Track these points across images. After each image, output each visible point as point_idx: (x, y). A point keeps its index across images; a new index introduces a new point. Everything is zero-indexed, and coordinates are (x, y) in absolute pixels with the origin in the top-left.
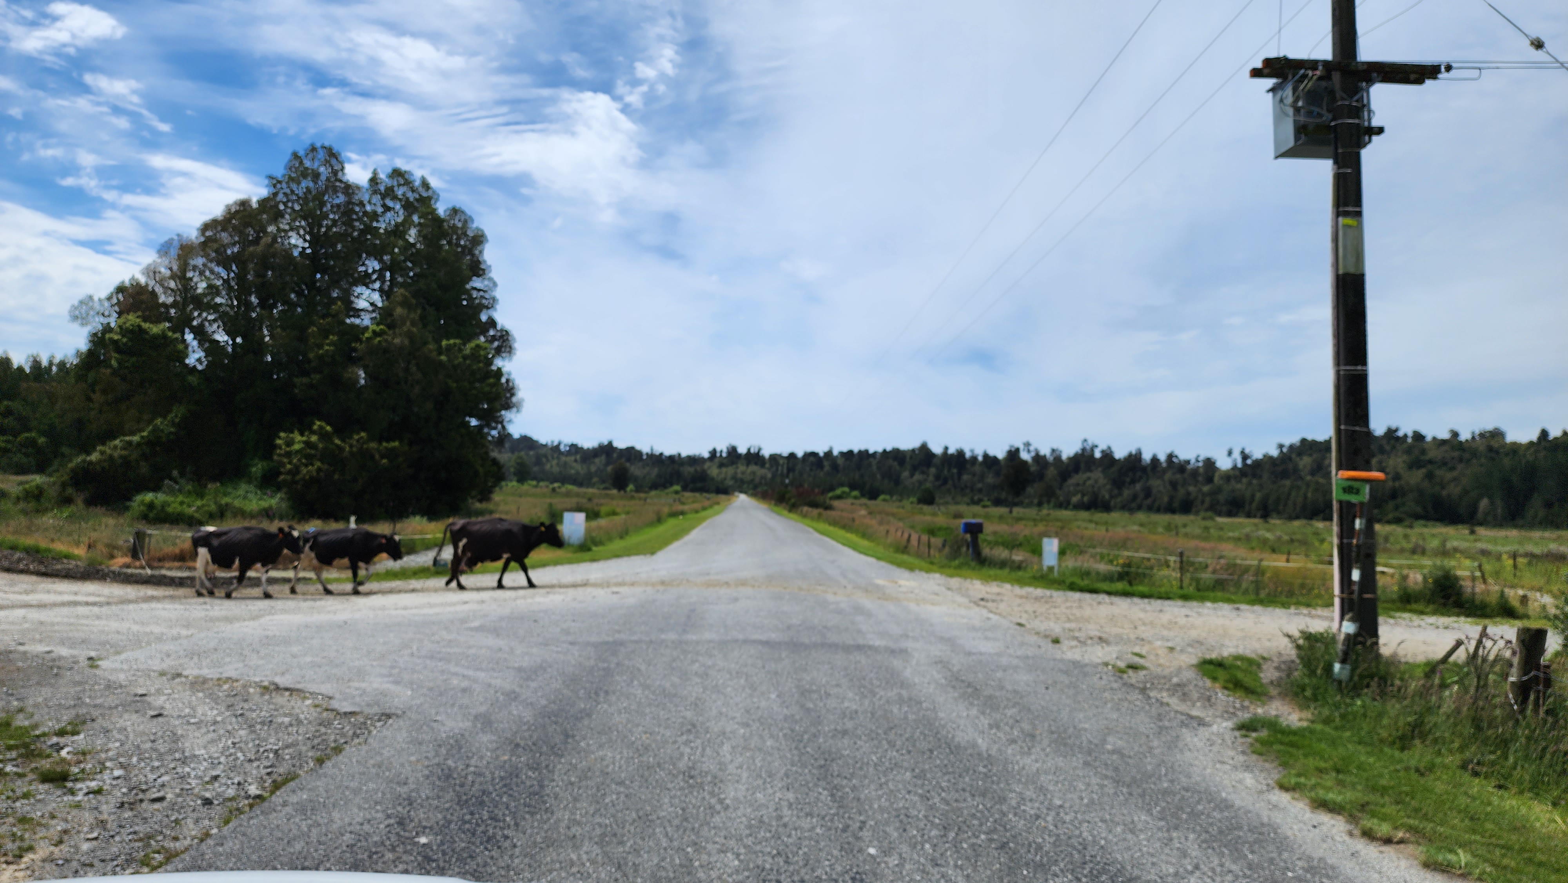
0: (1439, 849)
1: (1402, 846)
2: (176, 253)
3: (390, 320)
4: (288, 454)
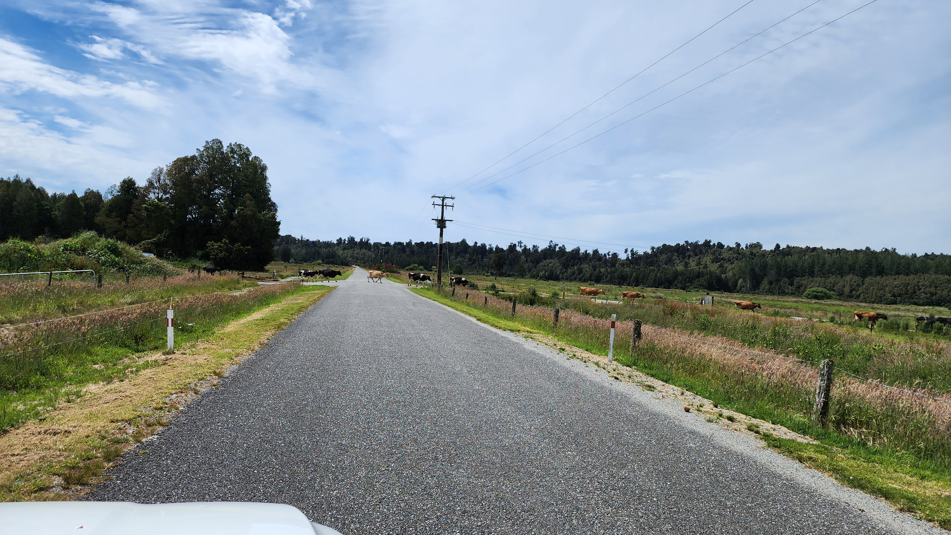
2: (158, 173)
3: (244, 205)
4: (213, 249)
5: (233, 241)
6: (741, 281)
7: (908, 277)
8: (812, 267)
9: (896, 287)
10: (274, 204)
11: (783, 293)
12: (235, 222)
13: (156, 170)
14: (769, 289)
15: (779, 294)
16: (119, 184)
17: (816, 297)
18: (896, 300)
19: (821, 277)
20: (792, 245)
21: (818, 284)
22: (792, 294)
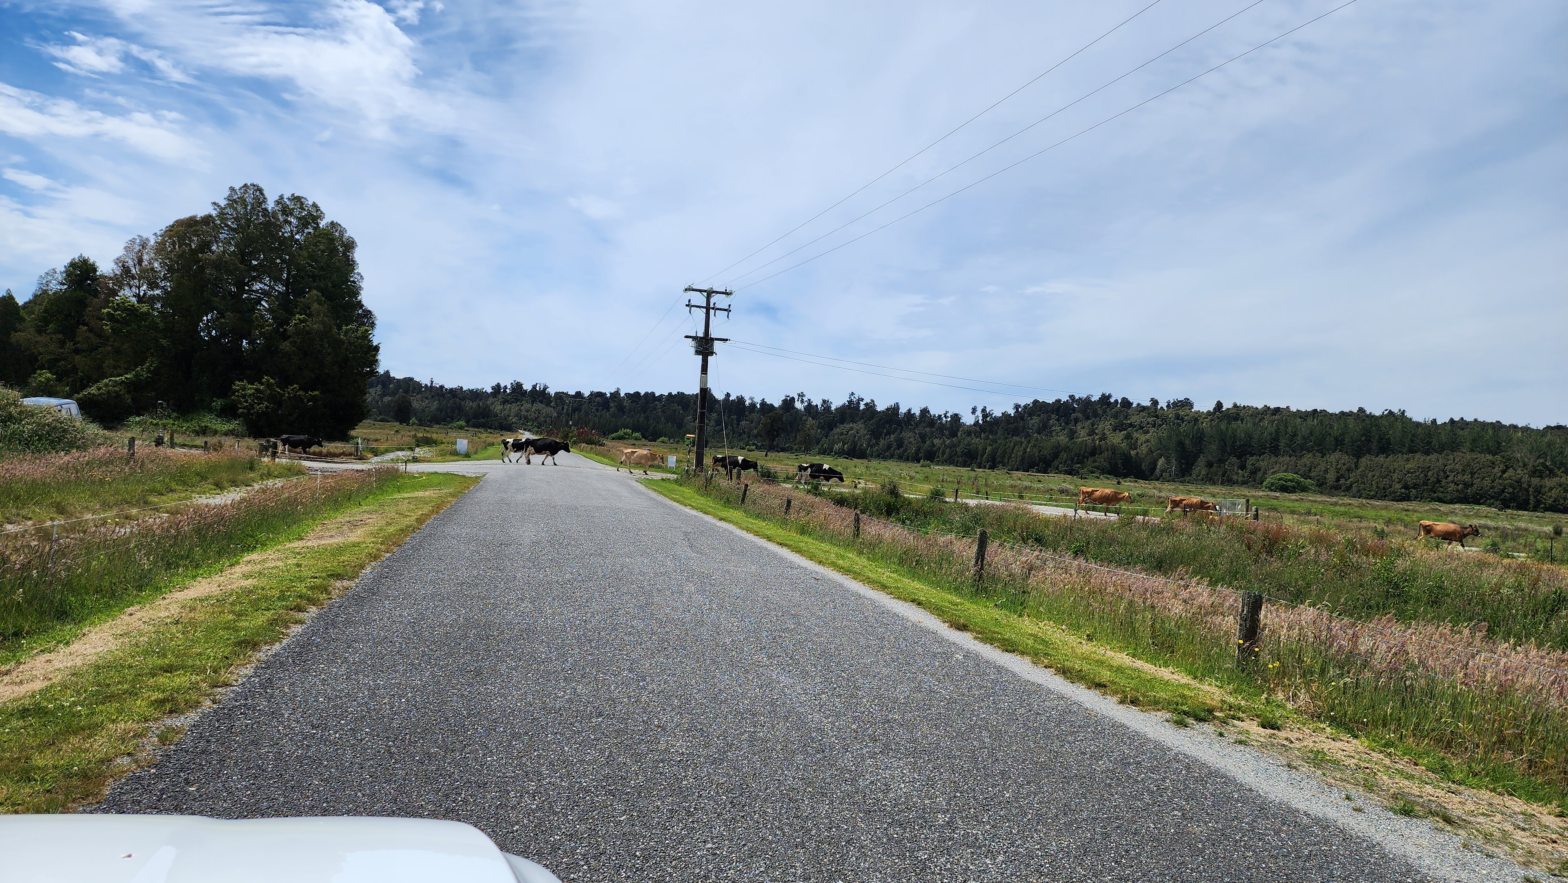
2: (137, 248)
3: (308, 311)
4: (244, 396)
5: (285, 382)
6: (1161, 461)
7: (1428, 458)
8: (1276, 439)
9: (1408, 472)
10: (368, 314)
11: (1229, 482)
12: (288, 344)
13: (133, 241)
14: (1207, 474)
15: (1222, 483)
16: (63, 269)
17: (1284, 489)
18: (1409, 493)
19: (1290, 456)
20: (1242, 403)
21: (1286, 466)
22: (1244, 483)
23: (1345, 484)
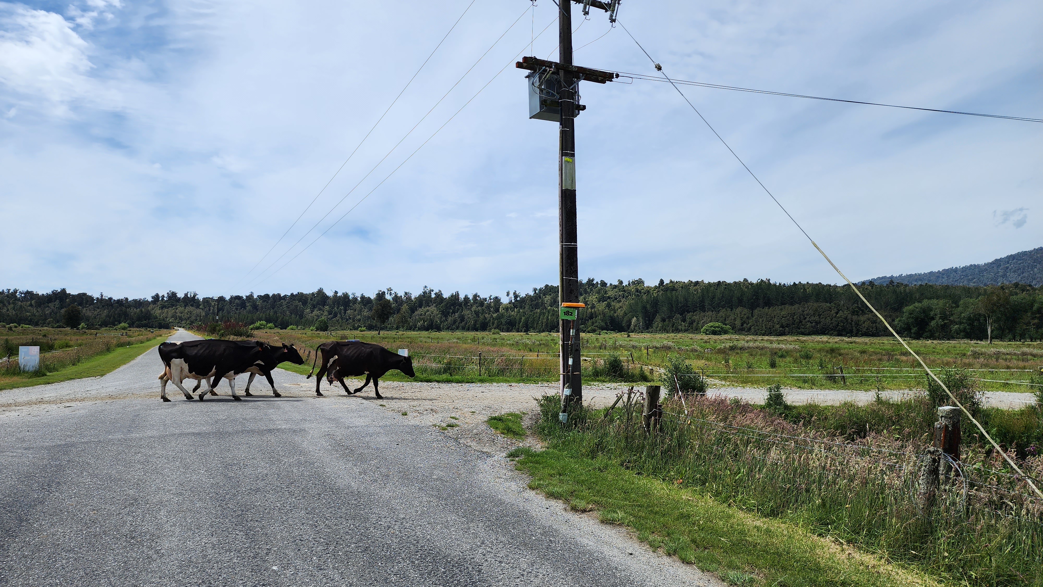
0: (609, 512)
1: (591, 512)
6: (633, 320)
8: (702, 301)
9: (783, 317)
11: (677, 330)
15: (673, 331)
17: (714, 333)
18: (785, 330)
20: (675, 279)
22: (686, 331)
23: (747, 327)
